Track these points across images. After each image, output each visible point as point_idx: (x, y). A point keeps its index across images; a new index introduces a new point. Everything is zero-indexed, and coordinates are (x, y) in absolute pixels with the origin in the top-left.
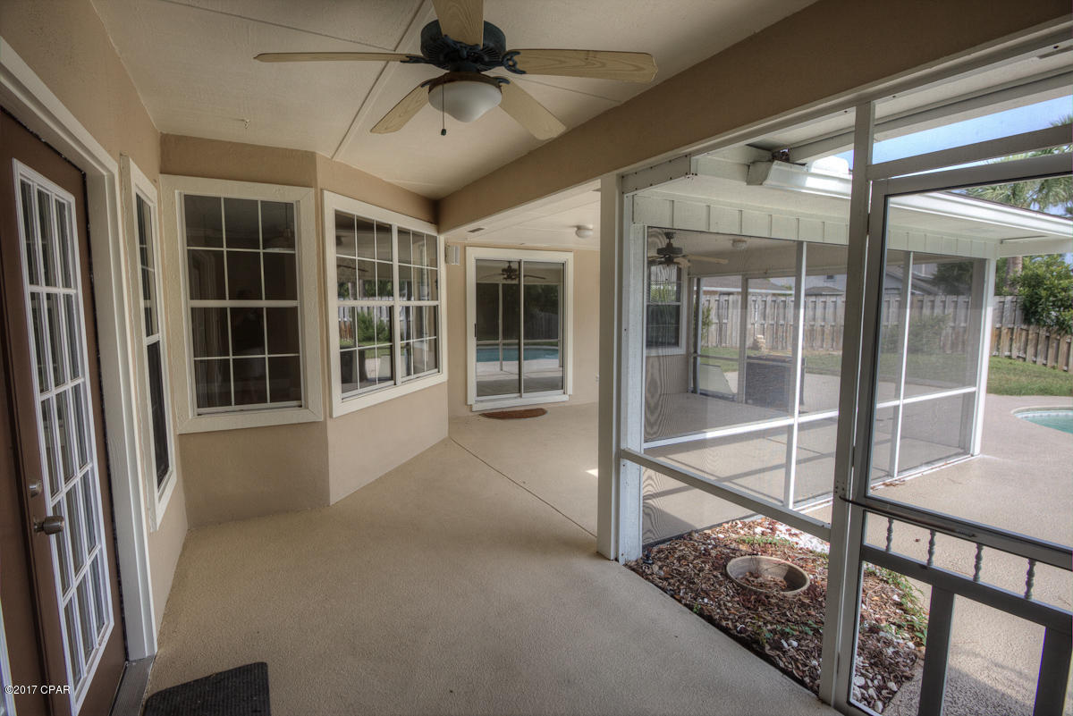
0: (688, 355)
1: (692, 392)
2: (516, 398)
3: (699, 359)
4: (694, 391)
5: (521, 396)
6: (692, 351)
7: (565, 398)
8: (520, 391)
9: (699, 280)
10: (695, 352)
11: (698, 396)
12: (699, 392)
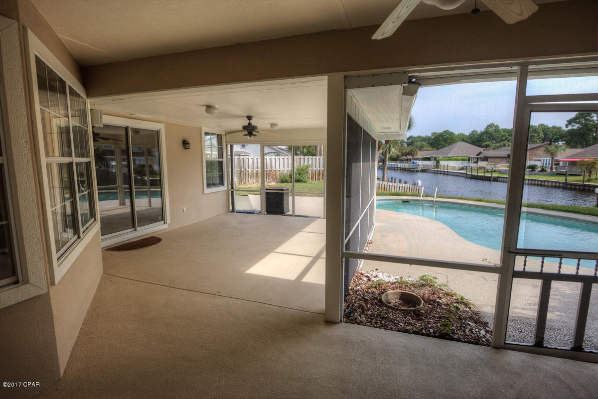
0: (228, 191)
1: (231, 212)
2: (131, 232)
3: (235, 192)
4: (233, 211)
5: (135, 230)
6: (230, 188)
7: (166, 226)
8: (134, 226)
9: (231, 146)
10: (232, 188)
11: (235, 213)
12: (235, 211)
